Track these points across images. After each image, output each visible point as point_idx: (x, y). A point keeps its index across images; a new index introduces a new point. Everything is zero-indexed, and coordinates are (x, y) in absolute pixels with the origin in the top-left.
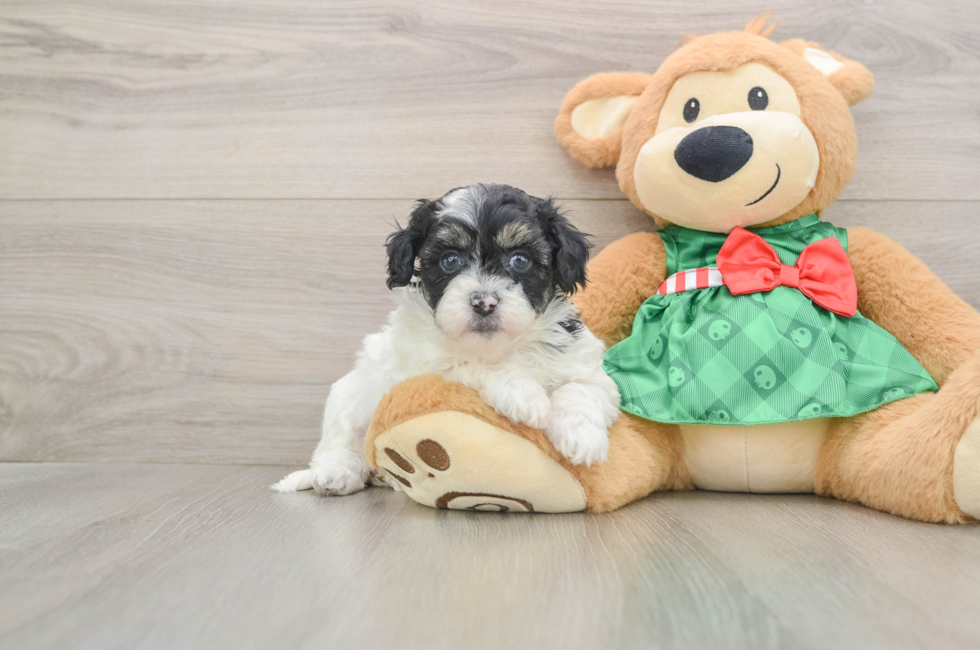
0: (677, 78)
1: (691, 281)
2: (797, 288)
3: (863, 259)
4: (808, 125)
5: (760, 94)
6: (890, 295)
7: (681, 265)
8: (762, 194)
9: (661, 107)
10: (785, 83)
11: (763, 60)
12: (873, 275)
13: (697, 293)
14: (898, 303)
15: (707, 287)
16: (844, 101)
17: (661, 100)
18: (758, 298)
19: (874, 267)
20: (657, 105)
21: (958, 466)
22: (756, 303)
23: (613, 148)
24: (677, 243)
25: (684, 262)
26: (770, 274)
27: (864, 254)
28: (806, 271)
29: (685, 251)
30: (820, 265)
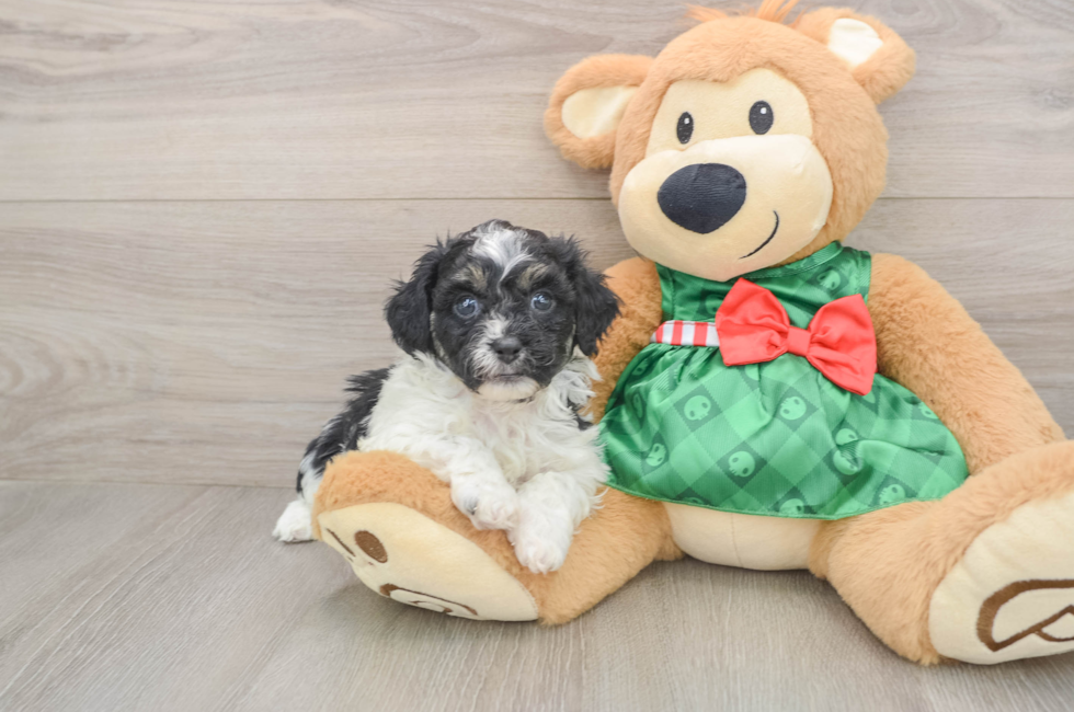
0: (671, 83)
1: (688, 337)
2: (804, 357)
3: (884, 305)
4: (819, 149)
5: (764, 111)
6: (912, 350)
7: (678, 309)
9: (654, 116)
10: (796, 92)
11: (771, 64)
12: (893, 326)
13: (695, 348)
14: (920, 360)
15: (704, 346)
17: (653, 108)
18: (752, 373)
19: (896, 317)
20: (649, 113)
22: (748, 380)
23: (606, 152)
24: (674, 281)
25: (681, 305)
26: (777, 339)
27: (885, 300)
28: (819, 336)
29: (680, 293)
30: (837, 328)
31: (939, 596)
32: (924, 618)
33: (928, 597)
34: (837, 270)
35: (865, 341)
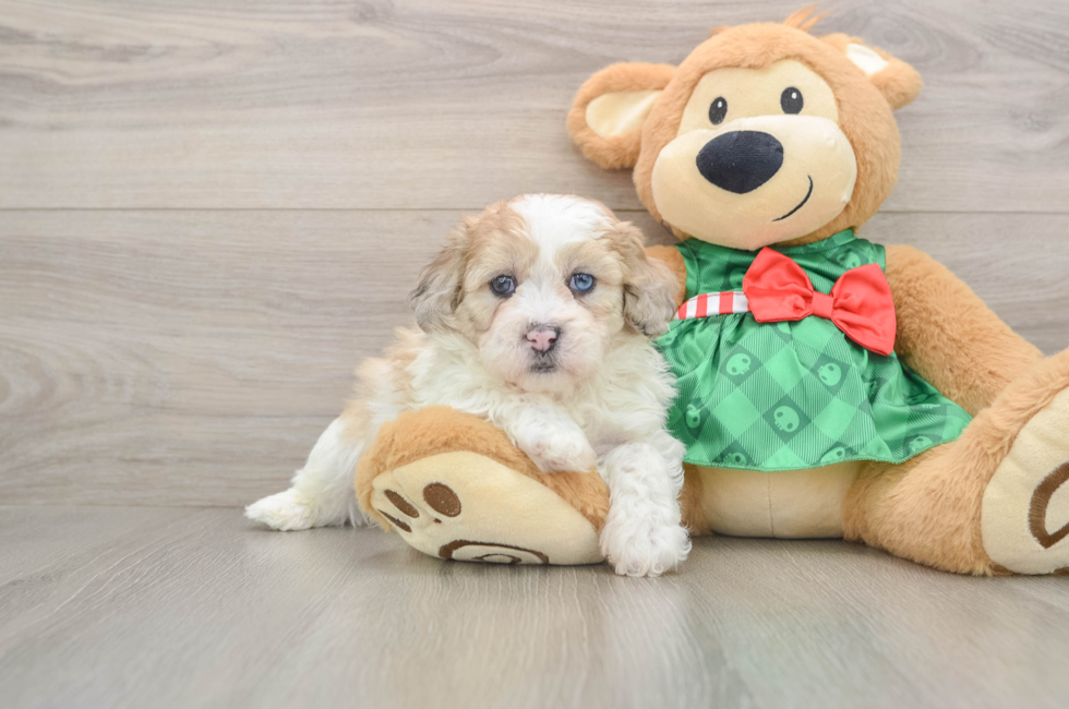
0: (703, 74)
1: (714, 305)
2: (830, 319)
3: (901, 281)
4: (845, 132)
5: (794, 96)
6: (929, 323)
7: (702, 285)
8: (792, 209)
9: (685, 104)
10: (823, 83)
11: (800, 57)
12: (911, 299)
13: (724, 314)
14: (937, 331)
15: (731, 313)
16: (887, 105)
17: (685, 97)
18: (784, 328)
19: (913, 292)
20: (680, 102)
21: (986, 510)
22: (781, 335)
23: (631, 148)
24: (698, 260)
25: (705, 281)
26: (801, 302)
27: (902, 276)
28: (841, 301)
29: (706, 269)
30: (858, 294)
31: (992, 492)
32: (977, 518)
33: (980, 496)
34: (856, 252)
35: (885, 307)
